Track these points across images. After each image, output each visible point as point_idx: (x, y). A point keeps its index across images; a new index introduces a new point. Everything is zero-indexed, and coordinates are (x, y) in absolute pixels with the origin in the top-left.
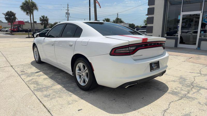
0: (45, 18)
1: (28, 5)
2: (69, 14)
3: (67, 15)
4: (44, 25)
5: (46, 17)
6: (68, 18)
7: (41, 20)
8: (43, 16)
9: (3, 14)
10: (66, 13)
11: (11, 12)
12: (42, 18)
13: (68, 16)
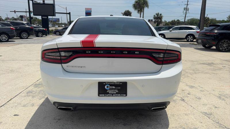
0: (159, 15)
1: (139, 3)
2: (188, 9)
3: (185, 11)
4: (156, 23)
5: (161, 15)
6: (186, 15)
7: (154, 18)
8: (157, 13)
9: (122, 13)
10: (185, 8)
11: (128, 11)
12: (156, 16)
13: (186, 13)
